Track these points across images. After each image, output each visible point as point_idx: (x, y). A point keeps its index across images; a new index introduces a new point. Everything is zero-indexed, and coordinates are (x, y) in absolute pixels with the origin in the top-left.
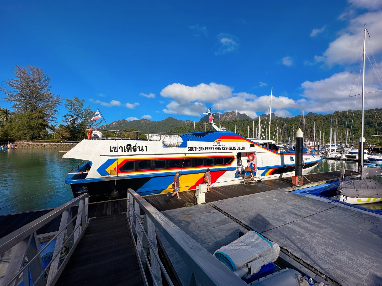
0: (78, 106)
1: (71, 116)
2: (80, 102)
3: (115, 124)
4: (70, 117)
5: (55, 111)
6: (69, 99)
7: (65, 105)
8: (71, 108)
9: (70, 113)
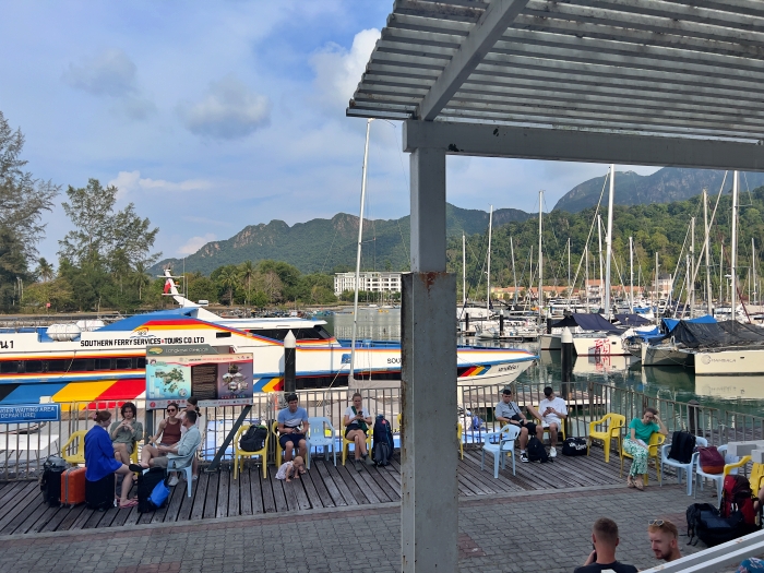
0: (100, 207)
1: (82, 236)
2: (104, 193)
3: (248, 237)
4: (80, 241)
5: (37, 229)
6: (76, 189)
7: (65, 205)
8: (82, 214)
9: (78, 229)
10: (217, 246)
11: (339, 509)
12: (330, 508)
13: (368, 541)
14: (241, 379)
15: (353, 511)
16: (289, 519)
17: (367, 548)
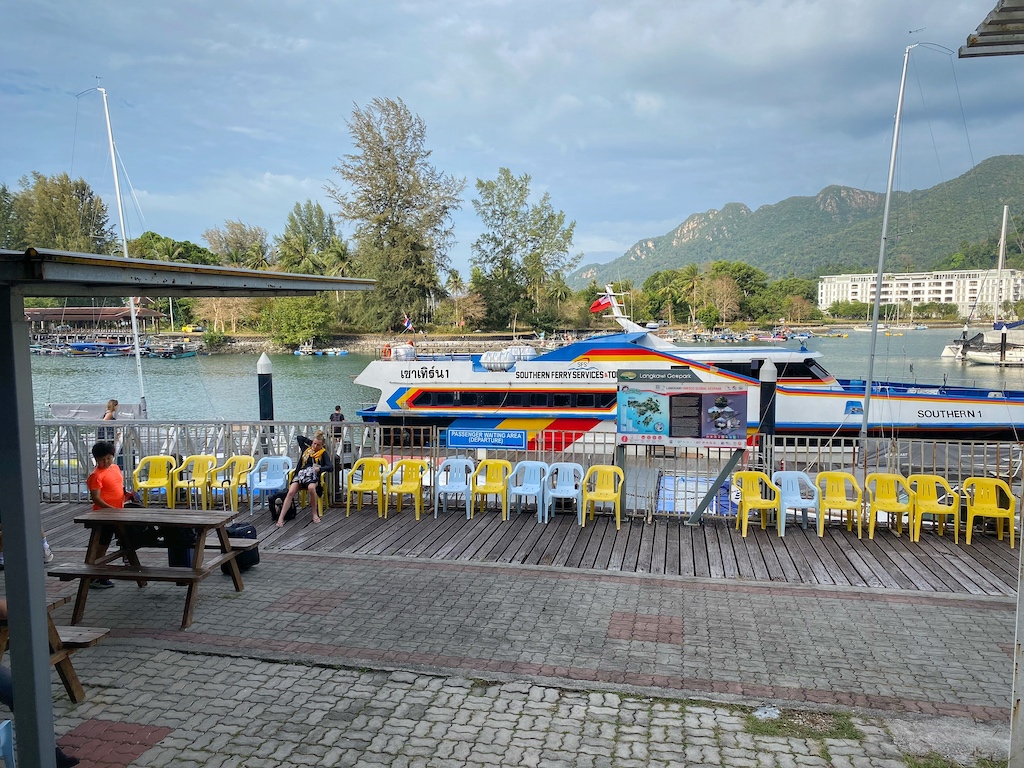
0: (513, 202)
1: (495, 239)
2: (517, 184)
3: (693, 229)
4: (492, 245)
6: (485, 181)
7: (475, 202)
8: (494, 212)
9: (490, 231)
10: (650, 245)
11: (872, 590)
12: (860, 587)
13: (925, 634)
14: (731, 415)
15: (894, 596)
16: (805, 592)
17: (924, 641)
